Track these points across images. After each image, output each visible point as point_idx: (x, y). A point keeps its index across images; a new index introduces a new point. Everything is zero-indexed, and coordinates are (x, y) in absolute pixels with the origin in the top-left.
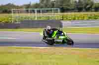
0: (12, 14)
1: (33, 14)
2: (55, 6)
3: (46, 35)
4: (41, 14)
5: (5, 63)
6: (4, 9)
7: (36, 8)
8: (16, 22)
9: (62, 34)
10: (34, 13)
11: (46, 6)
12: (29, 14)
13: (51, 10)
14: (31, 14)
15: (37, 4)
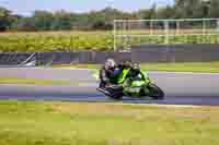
0: (114, 32)
1: (160, 31)
2: (209, 13)
3: (105, 79)
4: (178, 30)
5: (98, 141)
6: (95, 21)
7: (168, 17)
8: (122, 48)
9: (140, 76)
10: (163, 28)
11: (190, 14)
12: (151, 31)
13: (201, 22)
14: (156, 31)
15: (168, 9)
